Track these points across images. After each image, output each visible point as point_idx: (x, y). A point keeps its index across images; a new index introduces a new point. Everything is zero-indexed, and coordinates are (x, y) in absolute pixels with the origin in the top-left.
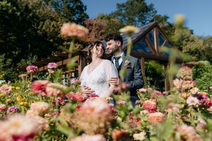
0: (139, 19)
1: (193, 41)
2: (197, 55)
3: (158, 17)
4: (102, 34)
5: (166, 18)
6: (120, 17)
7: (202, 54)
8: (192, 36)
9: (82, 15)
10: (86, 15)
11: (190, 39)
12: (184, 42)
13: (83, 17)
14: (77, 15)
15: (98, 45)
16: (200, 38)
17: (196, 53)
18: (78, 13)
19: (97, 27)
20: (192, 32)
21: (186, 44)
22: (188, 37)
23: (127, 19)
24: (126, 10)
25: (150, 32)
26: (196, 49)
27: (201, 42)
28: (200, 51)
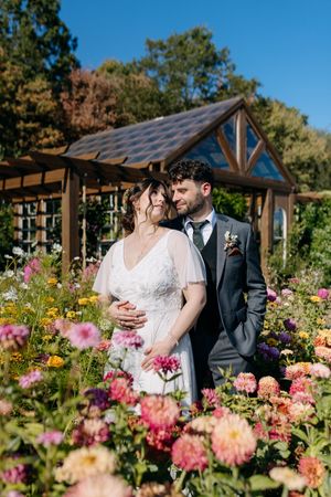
0: (196, 81)
1: (305, 139)
2: (311, 171)
3: (236, 82)
4: (109, 109)
5: (254, 84)
6: (152, 74)
7: (321, 169)
8: (304, 129)
9: (66, 59)
10: (73, 60)
11: (301, 136)
12: (287, 141)
13: (66, 64)
14: (53, 59)
15: (154, 191)
16: (320, 134)
17: (309, 166)
18: (54, 53)
19: (98, 92)
20: (305, 120)
21: (290, 147)
22: (296, 131)
23: (168, 78)
24: (166, 57)
25: (228, 122)
26: (311, 159)
27: (322, 143)
28: (319, 162)
